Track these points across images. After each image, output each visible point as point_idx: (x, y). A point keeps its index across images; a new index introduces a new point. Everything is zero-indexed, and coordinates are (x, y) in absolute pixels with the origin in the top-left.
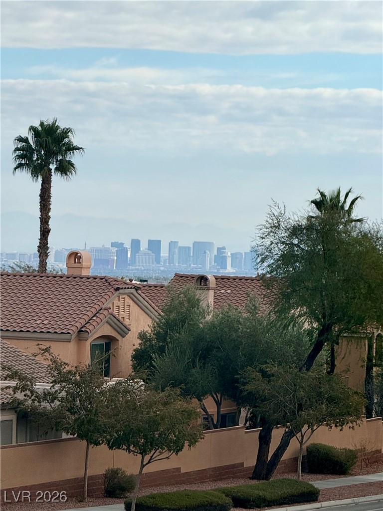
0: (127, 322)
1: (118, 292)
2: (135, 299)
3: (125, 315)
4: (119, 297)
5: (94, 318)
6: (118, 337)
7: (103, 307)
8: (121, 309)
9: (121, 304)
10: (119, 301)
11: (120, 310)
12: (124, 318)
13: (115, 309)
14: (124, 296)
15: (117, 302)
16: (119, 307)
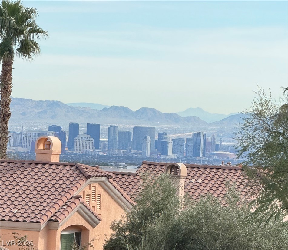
0: (97, 212)
1: (89, 180)
2: (106, 188)
3: (96, 204)
4: (90, 185)
5: (65, 207)
6: (89, 227)
7: (74, 195)
8: (91, 197)
9: (91, 192)
10: (90, 189)
11: (91, 199)
12: (94, 207)
13: (86, 197)
14: (95, 185)
15: (88, 190)
16: (89, 195)
